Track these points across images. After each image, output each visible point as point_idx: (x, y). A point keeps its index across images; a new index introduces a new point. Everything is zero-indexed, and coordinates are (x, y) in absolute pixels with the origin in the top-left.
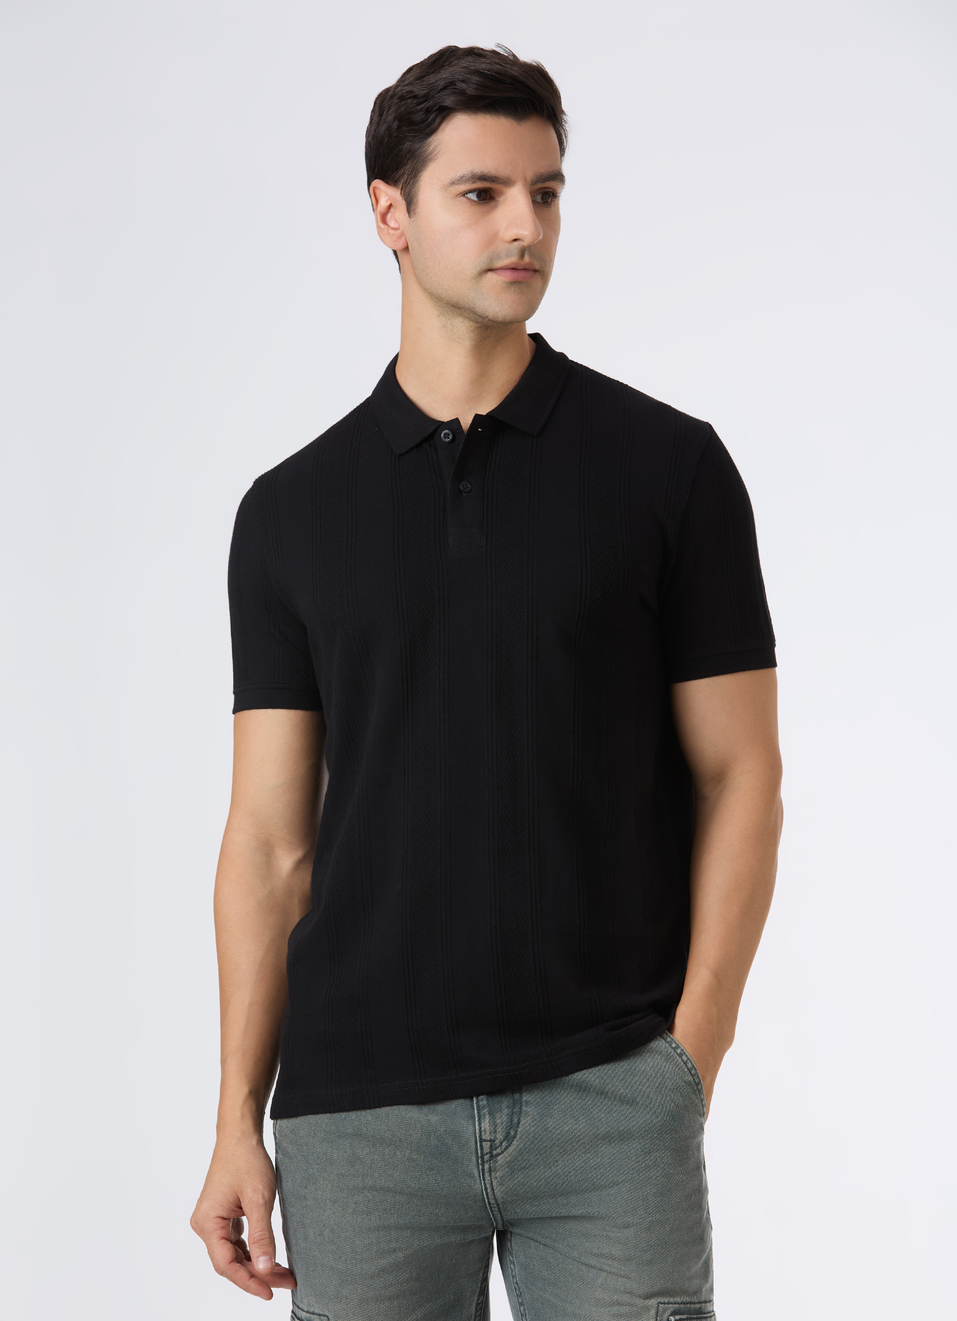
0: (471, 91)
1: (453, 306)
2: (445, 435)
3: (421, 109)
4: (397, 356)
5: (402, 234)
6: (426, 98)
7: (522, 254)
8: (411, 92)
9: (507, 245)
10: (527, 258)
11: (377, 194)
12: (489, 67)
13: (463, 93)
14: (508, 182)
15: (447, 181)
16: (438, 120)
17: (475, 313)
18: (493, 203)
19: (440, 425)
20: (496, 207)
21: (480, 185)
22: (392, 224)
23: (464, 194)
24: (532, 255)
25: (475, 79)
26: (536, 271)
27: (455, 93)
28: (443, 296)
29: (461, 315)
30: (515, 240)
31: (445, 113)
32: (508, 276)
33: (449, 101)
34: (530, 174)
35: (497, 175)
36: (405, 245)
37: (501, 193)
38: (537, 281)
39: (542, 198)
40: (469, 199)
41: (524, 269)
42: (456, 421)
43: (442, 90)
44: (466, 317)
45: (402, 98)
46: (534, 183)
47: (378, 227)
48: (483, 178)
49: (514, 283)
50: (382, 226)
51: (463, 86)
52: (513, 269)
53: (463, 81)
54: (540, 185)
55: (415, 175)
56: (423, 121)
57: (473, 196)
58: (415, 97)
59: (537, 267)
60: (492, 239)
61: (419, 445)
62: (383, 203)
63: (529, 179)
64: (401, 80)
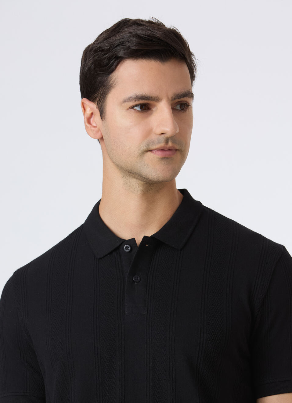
0: (133, 47)
1: (129, 172)
2: (126, 248)
3: (105, 58)
4: (100, 201)
5: (99, 130)
6: (108, 51)
7: (167, 141)
8: (100, 48)
9: (158, 136)
10: (170, 144)
11: (85, 106)
12: (144, 32)
13: (128, 48)
14: (157, 100)
15: (122, 100)
16: (115, 64)
17: (141, 176)
18: (150, 112)
19: (124, 242)
20: (151, 114)
21: (141, 102)
22: (94, 124)
23: (132, 107)
24: (174, 141)
25: (135, 40)
26: (176, 150)
27: (124, 48)
28: (123, 166)
29: (134, 177)
30: (163, 134)
31: (119, 60)
32: (160, 154)
33: (121, 53)
34: (171, 94)
35: (151, 95)
36: (101, 137)
37: (155, 106)
38: (178, 156)
39: (181, 107)
40: (135, 110)
41: (169, 150)
42: (133, 240)
43: (116, 46)
44: (137, 178)
45: (96, 51)
46: (173, 99)
47: (86, 126)
48: (142, 98)
49: (163, 158)
50: (88, 125)
51: (128, 44)
52: (162, 150)
53: (128, 41)
54: (177, 100)
55: (104, 96)
56: (107, 64)
57: (138, 108)
58: (103, 51)
59: (177, 148)
60: (148, 133)
61: (111, 253)
62: (88, 112)
63: (170, 97)
64: (96, 41)
